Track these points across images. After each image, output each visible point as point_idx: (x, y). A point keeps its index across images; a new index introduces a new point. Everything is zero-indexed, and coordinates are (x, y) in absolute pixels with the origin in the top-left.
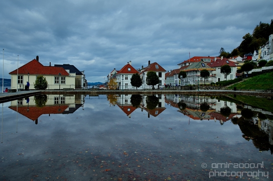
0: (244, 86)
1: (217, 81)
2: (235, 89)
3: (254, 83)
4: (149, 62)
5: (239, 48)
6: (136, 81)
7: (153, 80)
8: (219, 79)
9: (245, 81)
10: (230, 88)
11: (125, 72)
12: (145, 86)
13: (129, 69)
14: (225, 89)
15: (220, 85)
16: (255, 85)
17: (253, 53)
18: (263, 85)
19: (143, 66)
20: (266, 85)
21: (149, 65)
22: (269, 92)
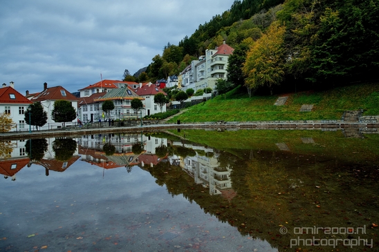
0: (187, 118)
1: (147, 114)
2: (179, 123)
3: (197, 115)
4: (45, 84)
5: (148, 69)
8: (149, 111)
9: (184, 113)
10: (171, 121)
11: (4, 102)
13: (12, 96)
14: (166, 123)
15: (157, 118)
16: (198, 117)
18: (207, 117)
19: (27, 92)
20: (211, 116)
21: (45, 90)
22: (219, 123)
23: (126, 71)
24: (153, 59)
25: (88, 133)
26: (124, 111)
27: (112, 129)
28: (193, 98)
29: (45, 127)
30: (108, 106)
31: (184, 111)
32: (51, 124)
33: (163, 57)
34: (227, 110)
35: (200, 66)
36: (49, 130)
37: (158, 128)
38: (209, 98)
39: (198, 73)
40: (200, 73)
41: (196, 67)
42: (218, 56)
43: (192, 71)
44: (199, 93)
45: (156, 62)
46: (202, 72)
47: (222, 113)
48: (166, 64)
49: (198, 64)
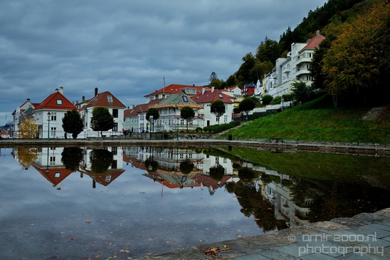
0: (243, 133)
1: (206, 125)
2: (230, 138)
3: (255, 129)
4: (96, 90)
5: (238, 74)
6: (73, 124)
7: (104, 121)
8: (208, 122)
9: (244, 126)
10: (224, 136)
11: (52, 107)
12: (88, 132)
13: (59, 102)
14: (217, 138)
15: (210, 131)
16: (256, 132)
17: (256, 83)
18: (266, 133)
19: (84, 97)
20: (271, 131)
21: (96, 95)
22: (274, 142)
23: (213, 74)
24: (244, 59)
25: (137, 144)
31: (245, 124)
34: (295, 124)
35: (286, 66)
37: (210, 143)
39: (284, 75)
40: (285, 75)
41: (281, 66)
42: (306, 52)
43: (277, 72)
44: (278, 101)
45: (247, 62)
46: (288, 73)
47: (287, 128)
48: (259, 64)
49: (284, 63)
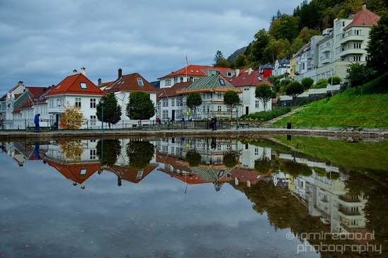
0: (302, 121)
1: (245, 113)
2: (289, 126)
3: (316, 116)
4: (120, 71)
8: (247, 108)
9: (297, 113)
10: (279, 124)
11: (75, 92)
13: (84, 86)
14: (270, 127)
15: (259, 118)
16: (319, 119)
18: (332, 120)
19: (100, 80)
20: (337, 119)
21: (119, 77)
22: (350, 130)
23: (219, 53)
24: (256, 36)
25: (168, 135)
26: (214, 107)
27: (198, 131)
28: (312, 91)
29: (119, 125)
30: (194, 101)
31: (298, 109)
32: (125, 121)
33: (270, 33)
34: (363, 110)
35: (324, 45)
36: (123, 129)
37: (260, 133)
38: (336, 92)
39: (321, 55)
40: (324, 55)
41: (318, 45)
42: (354, 29)
43: (312, 52)
44: (322, 85)
45: (259, 40)
46: (327, 53)
47: (356, 114)
48: (273, 42)
49: (322, 42)
